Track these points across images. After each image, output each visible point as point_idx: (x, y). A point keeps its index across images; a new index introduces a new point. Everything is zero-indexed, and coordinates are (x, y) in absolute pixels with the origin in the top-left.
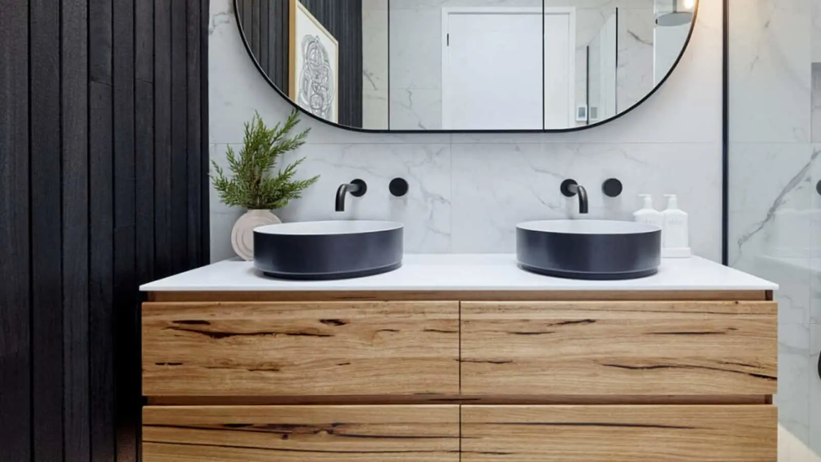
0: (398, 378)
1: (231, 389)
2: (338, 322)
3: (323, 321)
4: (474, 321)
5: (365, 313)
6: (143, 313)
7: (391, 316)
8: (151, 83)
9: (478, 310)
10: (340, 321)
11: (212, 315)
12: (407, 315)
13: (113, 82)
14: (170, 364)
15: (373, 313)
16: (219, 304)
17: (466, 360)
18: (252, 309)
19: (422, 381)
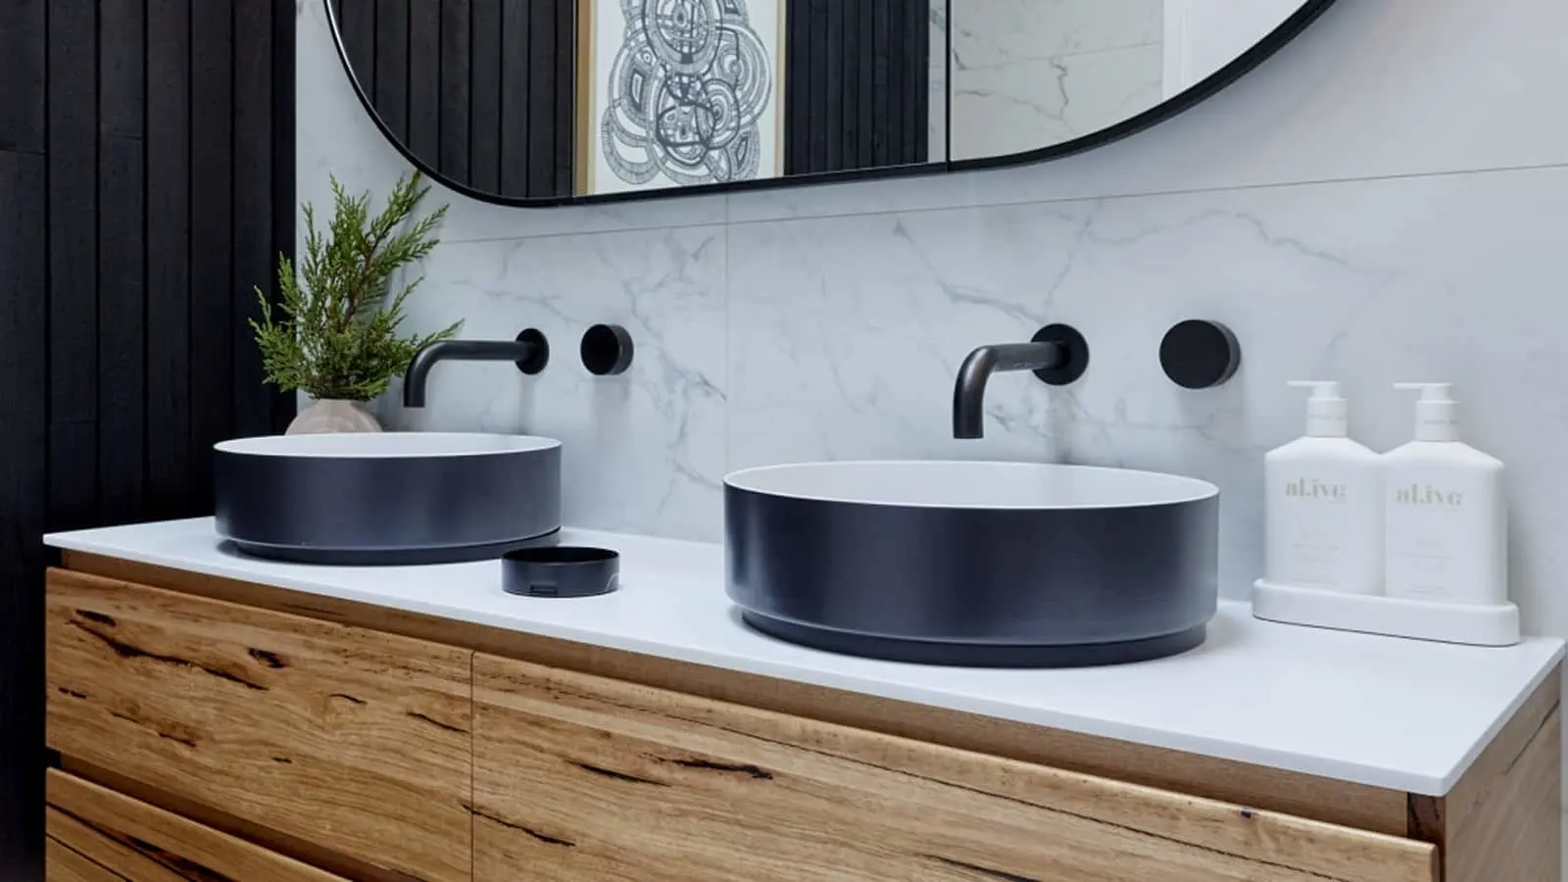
0: (364, 821)
1: (139, 767)
2: (274, 661)
3: (252, 652)
4: (497, 709)
5: (311, 647)
6: (49, 587)
7: (356, 663)
8: (137, 138)
9: (507, 684)
10: (277, 657)
11: (118, 608)
12: (378, 667)
13: (47, 146)
14: (74, 694)
15: (326, 650)
16: (126, 587)
17: (482, 811)
18: (164, 606)
19: (403, 842)
